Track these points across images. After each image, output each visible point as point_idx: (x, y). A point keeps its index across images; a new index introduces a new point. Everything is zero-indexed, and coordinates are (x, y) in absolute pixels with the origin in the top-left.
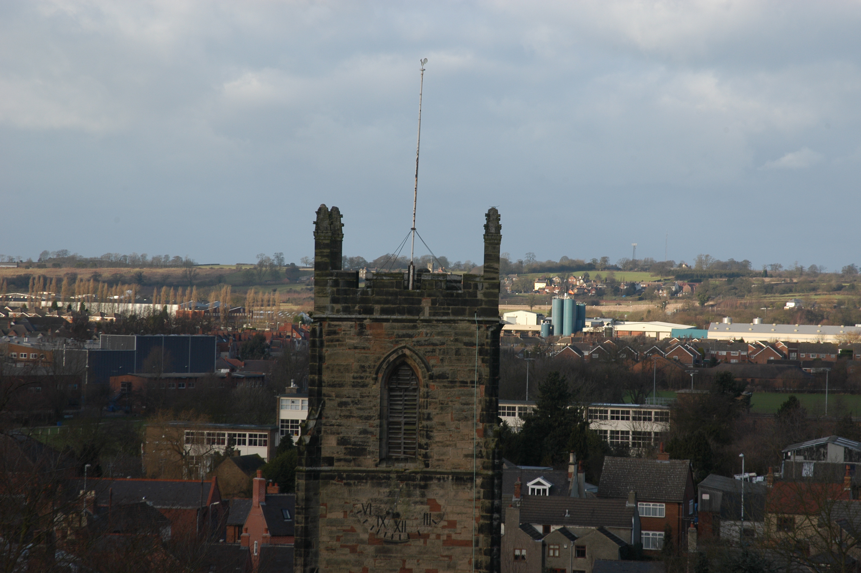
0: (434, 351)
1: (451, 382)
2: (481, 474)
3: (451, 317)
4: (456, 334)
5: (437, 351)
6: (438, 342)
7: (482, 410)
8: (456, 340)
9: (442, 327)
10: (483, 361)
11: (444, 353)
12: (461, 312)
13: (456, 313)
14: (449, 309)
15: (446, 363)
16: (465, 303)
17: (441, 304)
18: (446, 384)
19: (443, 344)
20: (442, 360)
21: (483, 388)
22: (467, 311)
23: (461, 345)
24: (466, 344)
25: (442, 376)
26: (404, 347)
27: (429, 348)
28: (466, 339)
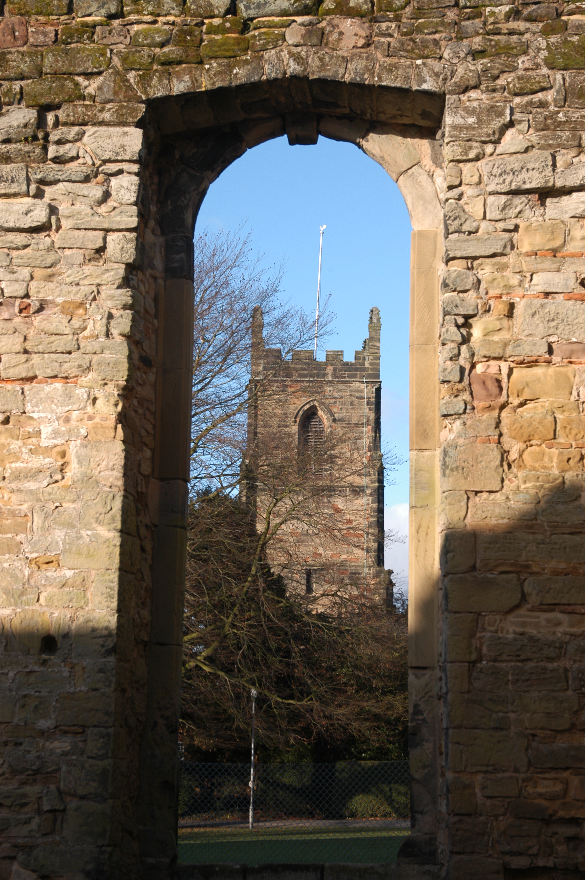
0: (335, 402)
1: (348, 424)
2: (369, 487)
3: (347, 379)
4: (351, 391)
5: (338, 403)
6: (338, 397)
7: (370, 443)
8: (351, 395)
9: (341, 386)
10: (370, 409)
11: (342, 403)
12: (355, 376)
13: (349, 376)
14: (345, 374)
15: (344, 411)
16: (356, 369)
17: (341, 370)
18: (344, 425)
19: (342, 397)
20: (341, 409)
21: (370, 427)
22: (358, 375)
23: (354, 399)
24: (357, 398)
25: (342, 420)
26: (314, 400)
27: (332, 401)
28: (358, 394)
